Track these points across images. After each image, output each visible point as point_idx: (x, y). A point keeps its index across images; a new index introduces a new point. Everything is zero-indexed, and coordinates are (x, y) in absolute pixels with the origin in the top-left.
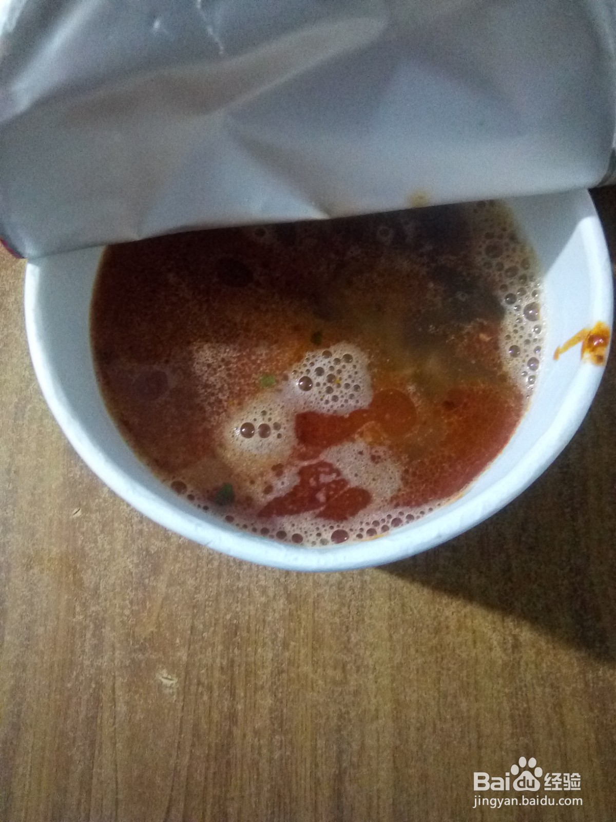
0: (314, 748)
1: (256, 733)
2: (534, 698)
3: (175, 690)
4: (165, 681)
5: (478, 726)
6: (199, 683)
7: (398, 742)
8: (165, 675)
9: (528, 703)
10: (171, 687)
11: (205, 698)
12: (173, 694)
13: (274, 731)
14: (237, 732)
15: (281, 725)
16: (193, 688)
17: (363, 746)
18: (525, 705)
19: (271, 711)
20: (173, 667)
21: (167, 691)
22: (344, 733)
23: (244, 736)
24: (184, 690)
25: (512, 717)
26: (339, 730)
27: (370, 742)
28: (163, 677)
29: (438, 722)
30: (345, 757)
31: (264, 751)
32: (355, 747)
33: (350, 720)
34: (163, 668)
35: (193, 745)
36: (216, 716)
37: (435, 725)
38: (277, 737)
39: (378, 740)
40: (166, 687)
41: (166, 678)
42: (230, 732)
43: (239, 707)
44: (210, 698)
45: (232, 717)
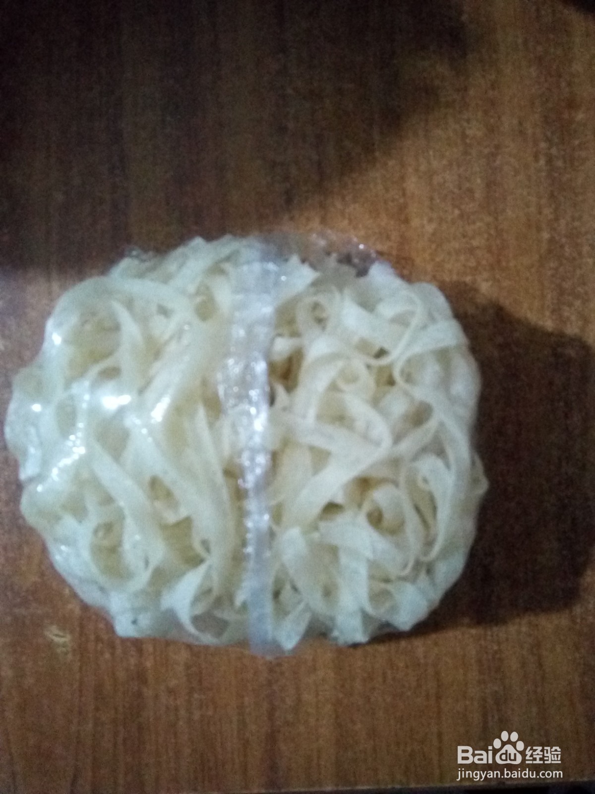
0: (241, 707)
1: (171, 691)
2: (507, 640)
3: (69, 649)
4: (56, 639)
5: (437, 673)
6: (98, 639)
7: (341, 695)
8: (56, 631)
9: (499, 644)
10: (64, 645)
11: (107, 656)
12: (66, 654)
13: (191, 691)
14: (148, 692)
15: (200, 681)
16: (91, 646)
17: (299, 700)
18: (496, 648)
19: (188, 667)
20: (64, 622)
21: (59, 650)
22: (275, 687)
23: (157, 697)
24: (81, 650)
25: (479, 661)
26: (270, 683)
27: (307, 697)
28: (54, 635)
29: (389, 672)
30: (277, 714)
31: (182, 712)
32: (289, 702)
33: (282, 673)
34: (52, 624)
35: (97, 709)
36: (121, 675)
37: (384, 674)
38: (196, 696)
39: (317, 695)
40: (58, 645)
41: (57, 635)
42: (139, 695)
43: (149, 664)
44: (113, 654)
45: (141, 676)
